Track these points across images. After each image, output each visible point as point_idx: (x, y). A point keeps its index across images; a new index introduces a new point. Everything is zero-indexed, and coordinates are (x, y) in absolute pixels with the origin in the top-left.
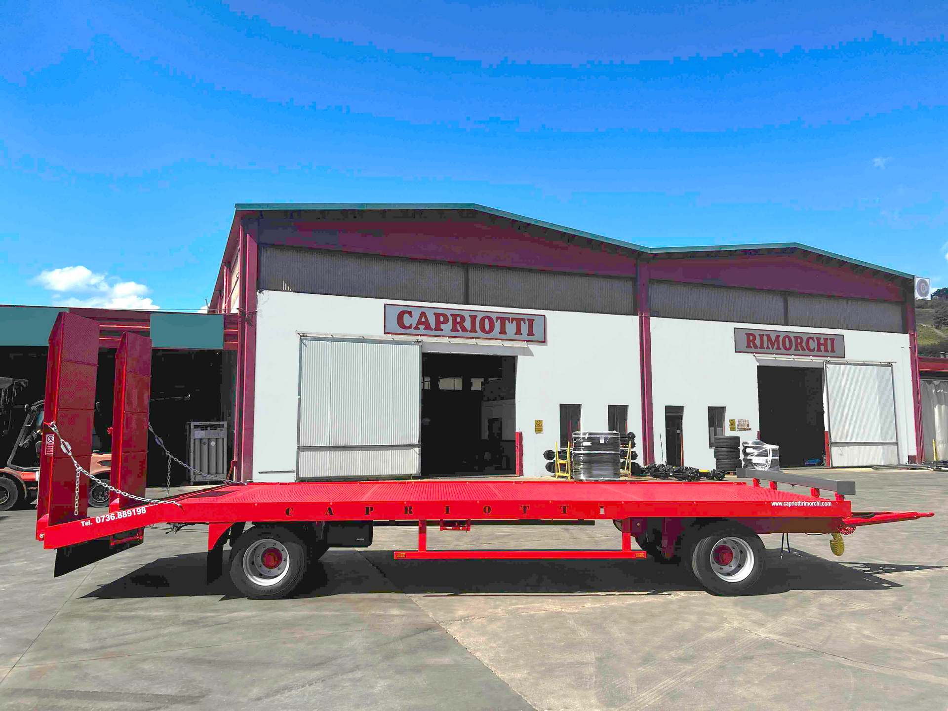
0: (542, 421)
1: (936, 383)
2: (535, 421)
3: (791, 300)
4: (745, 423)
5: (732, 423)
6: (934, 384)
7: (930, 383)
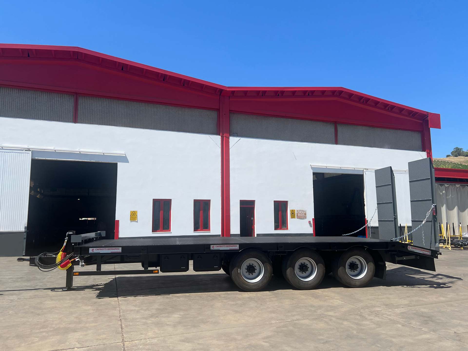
0: (137, 211)
1: (446, 185)
2: (131, 211)
3: (340, 128)
4: (303, 212)
5: (293, 213)
6: (445, 186)
7: (441, 185)
